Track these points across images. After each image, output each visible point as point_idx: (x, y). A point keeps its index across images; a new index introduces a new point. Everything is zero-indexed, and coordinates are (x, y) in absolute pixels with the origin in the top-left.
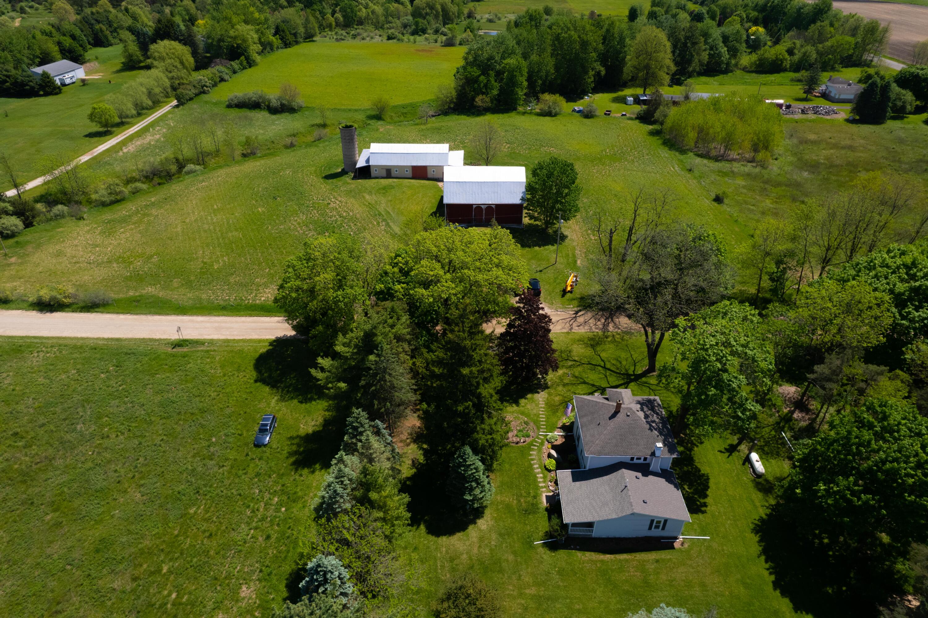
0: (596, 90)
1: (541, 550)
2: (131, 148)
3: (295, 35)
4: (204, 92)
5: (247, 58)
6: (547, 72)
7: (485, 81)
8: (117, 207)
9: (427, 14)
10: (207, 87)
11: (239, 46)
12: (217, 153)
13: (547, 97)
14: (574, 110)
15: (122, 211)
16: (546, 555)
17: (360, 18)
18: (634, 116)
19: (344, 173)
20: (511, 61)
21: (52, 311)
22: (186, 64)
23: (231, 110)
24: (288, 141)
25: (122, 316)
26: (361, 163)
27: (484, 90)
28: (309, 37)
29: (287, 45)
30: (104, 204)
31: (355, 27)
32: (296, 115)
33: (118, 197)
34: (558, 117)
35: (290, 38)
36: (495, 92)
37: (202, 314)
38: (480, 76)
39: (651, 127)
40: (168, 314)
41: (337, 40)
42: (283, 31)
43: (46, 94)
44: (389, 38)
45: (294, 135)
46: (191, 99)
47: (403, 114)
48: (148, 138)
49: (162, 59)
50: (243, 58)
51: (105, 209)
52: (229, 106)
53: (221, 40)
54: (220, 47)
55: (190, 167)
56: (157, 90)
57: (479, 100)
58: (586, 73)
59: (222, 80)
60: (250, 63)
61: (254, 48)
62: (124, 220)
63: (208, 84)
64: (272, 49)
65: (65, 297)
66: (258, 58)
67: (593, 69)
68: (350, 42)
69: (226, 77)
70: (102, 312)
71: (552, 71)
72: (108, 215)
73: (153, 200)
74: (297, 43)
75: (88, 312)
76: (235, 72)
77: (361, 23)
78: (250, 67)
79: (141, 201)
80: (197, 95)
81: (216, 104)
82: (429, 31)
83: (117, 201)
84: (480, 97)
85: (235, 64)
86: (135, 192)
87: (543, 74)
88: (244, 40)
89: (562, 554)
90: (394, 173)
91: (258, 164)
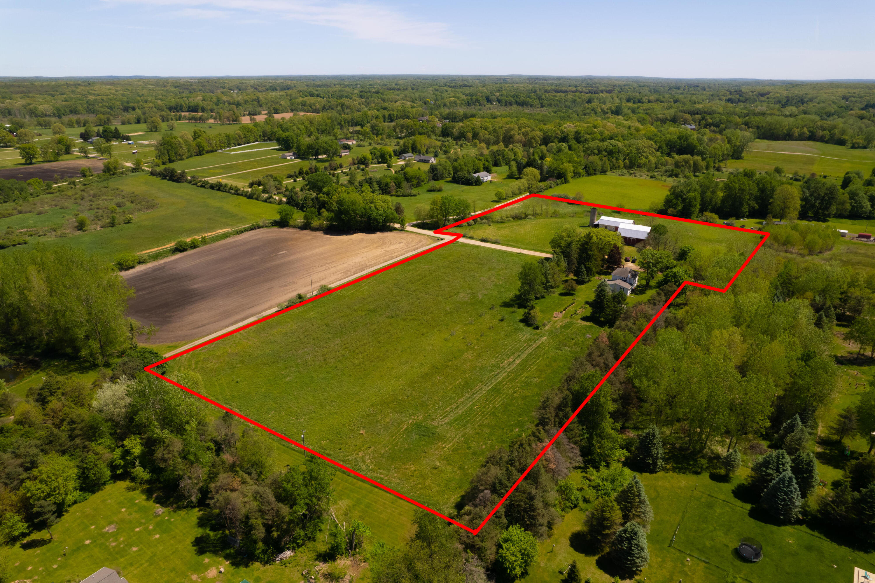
2: (508, 207)
3: (595, 170)
4: (541, 191)
5: (565, 179)
6: (716, 203)
7: (675, 202)
9: (682, 166)
11: (563, 173)
12: (541, 214)
13: (708, 214)
14: (723, 223)
15: (504, 225)
19: (589, 226)
20: (692, 194)
21: (485, 242)
22: (537, 178)
23: (552, 200)
24: (572, 214)
25: (504, 246)
26: (596, 223)
27: (674, 206)
28: (603, 172)
29: (589, 175)
30: (498, 222)
31: (634, 169)
35: (592, 171)
36: (680, 208)
37: (527, 250)
38: (674, 199)
40: (517, 248)
41: (620, 175)
42: (589, 168)
43: (476, 185)
44: (652, 177)
46: (535, 193)
48: (515, 205)
49: (527, 175)
50: (563, 179)
53: (555, 169)
54: (553, 172)
55: (530, 217)
56: (522, 188)
57: (670, 211)
58: (742, 206)
59: (551, 187)
60: (566, 181)
61: (570, 175)
62: (504, 228)
63: (544, 188)
64: (580, 176)
66: (571, 180)
67: (749, 205)
68: (627, 177)
69: (553, 186)
70: (498, 245)
71: (719, 202)
72: (499, 225)
73: (516, 224)
74: (595, 174)
75: (495, 244)
76: (557, 185)
77: (639, 166)
78: (566, 183)
79: (511, 224)
80: (538, 192)
82: (680, 176)
83: (502, 222)
84: (671, 209)
85: (559, 181)
86: (509, 221)
87: (713, 203)
88: (566, 171)
91: (556, 220)
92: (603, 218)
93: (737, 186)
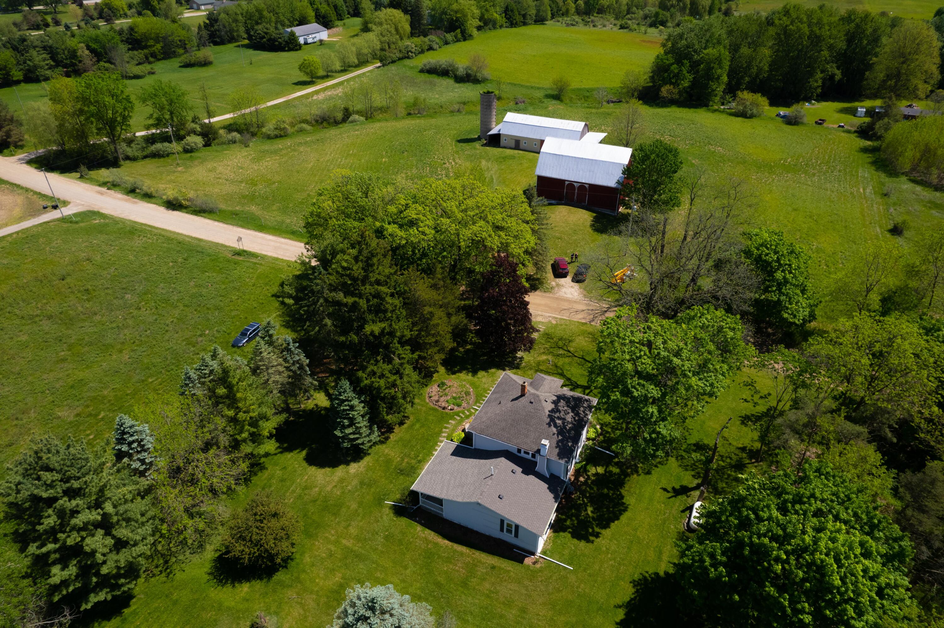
0: (824, 97)
1: (387, 511)
2: (321, 96)
3: (524, 16)
4: (408, 58)
5: (463, 32)
6: (760, 70)
7: (676, 71)
8: (278, 141)
9: (672, 6)
10: (412, 52)
11: (457, 20)
12: (383, 110)
13: (746, 96)
14: (779, 115)
15: (279, 144)
16: (387, 516)
17: (603, 7)
18: (853, 129)
19: (479, 139)
20: (711, 52)
21: (174, 209)
22: (401, 30)
23: (422, 74)
24: (456, 107)
25: (216, 223)
26: (495, 131)
27: (673, 81)
28: (540, 20)
29: (513, 24)
30: (269, 137)
31: (595, 15)
32: (479, 85)
33: (282, 133)
34: (754, 120)
35: (518, 18)
36: (686, 84)
37: (274, 235)
38: (673, 64)
39: (869, 143)
40: (249, 229)
41: (568, 25)
42: (512, 11)
44: (622, 27)
45: (464, 103)
46: (393, 62)
47: (584, 97)
48: (339, 91)
49: (381, 24)
50: (458, 31)
51: (269, 141)
52: (422, 71)
53: (444, 13)
54: (440, 19)
55: (356, 117)
56: (367, 51)
57: (665, 91)
58: (811, 74)
59: (431, 48)
60: (466, 37)
61: (472, 23)
62: (275, 152)
63: (413, 50)
64: (495, 28)
65: (184, 200)
66: (474, 33)
67: (822, 72)
68: (581, 28)
69: (435, 46)
70: (205, 217)
71: (766, 68)
72: (267, 146)
73: (308, 139)
74: (525, 24)
75: (196, 215)
76: (447, 43)
77: (601, 11)
78: (465, 40)
79: (300, 139)
80: (400, 59)
81: (412, 68)
83: (279, 137)
84: (667, 87)
85: (449, 37)
86: (301, 130)
87: (754, 70)
88: (465, 16)
89: (404, 521)
90: (522, 145)
91: (413, 122)
92: (510, 117)
93: (806, 29)
